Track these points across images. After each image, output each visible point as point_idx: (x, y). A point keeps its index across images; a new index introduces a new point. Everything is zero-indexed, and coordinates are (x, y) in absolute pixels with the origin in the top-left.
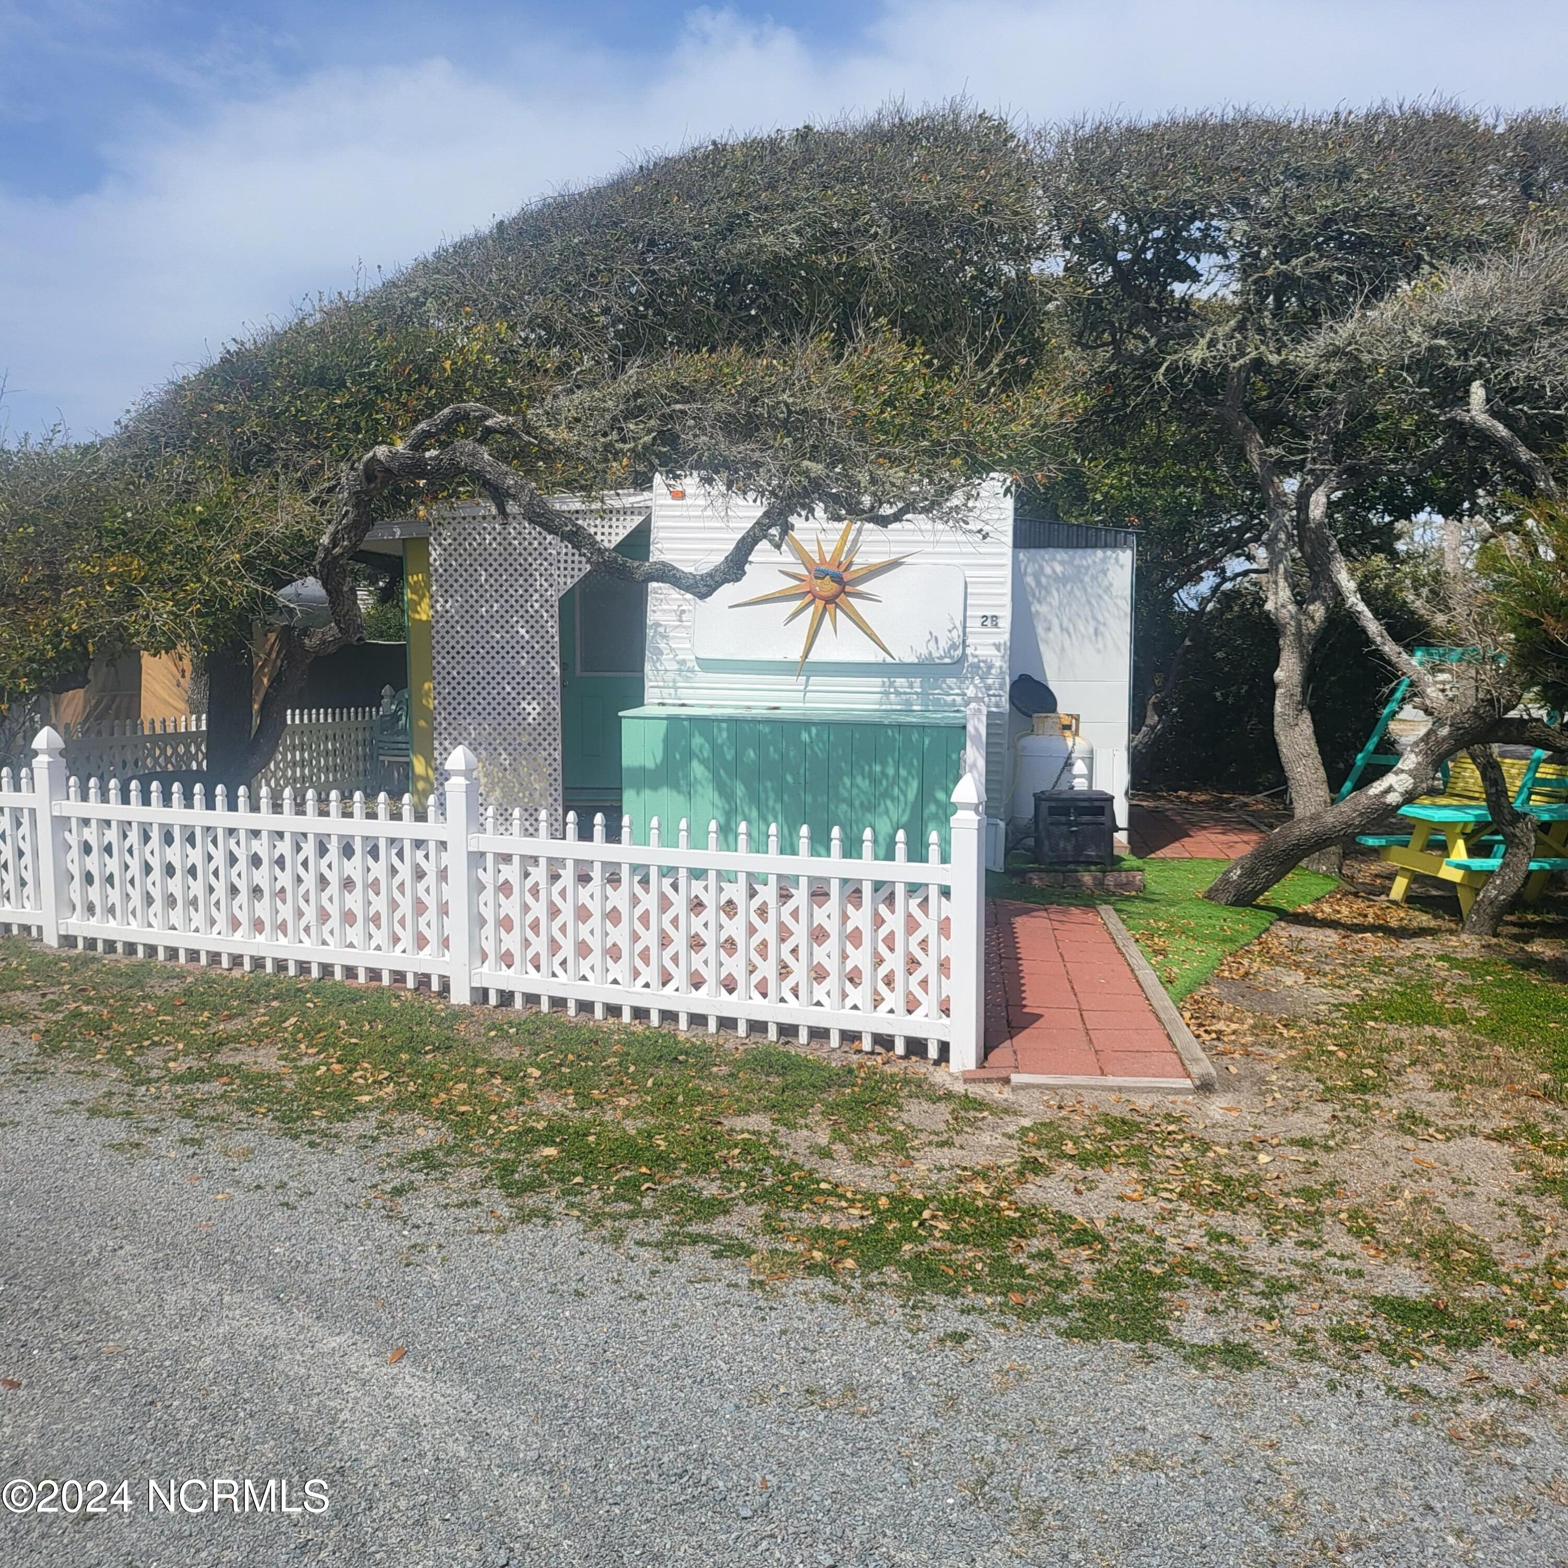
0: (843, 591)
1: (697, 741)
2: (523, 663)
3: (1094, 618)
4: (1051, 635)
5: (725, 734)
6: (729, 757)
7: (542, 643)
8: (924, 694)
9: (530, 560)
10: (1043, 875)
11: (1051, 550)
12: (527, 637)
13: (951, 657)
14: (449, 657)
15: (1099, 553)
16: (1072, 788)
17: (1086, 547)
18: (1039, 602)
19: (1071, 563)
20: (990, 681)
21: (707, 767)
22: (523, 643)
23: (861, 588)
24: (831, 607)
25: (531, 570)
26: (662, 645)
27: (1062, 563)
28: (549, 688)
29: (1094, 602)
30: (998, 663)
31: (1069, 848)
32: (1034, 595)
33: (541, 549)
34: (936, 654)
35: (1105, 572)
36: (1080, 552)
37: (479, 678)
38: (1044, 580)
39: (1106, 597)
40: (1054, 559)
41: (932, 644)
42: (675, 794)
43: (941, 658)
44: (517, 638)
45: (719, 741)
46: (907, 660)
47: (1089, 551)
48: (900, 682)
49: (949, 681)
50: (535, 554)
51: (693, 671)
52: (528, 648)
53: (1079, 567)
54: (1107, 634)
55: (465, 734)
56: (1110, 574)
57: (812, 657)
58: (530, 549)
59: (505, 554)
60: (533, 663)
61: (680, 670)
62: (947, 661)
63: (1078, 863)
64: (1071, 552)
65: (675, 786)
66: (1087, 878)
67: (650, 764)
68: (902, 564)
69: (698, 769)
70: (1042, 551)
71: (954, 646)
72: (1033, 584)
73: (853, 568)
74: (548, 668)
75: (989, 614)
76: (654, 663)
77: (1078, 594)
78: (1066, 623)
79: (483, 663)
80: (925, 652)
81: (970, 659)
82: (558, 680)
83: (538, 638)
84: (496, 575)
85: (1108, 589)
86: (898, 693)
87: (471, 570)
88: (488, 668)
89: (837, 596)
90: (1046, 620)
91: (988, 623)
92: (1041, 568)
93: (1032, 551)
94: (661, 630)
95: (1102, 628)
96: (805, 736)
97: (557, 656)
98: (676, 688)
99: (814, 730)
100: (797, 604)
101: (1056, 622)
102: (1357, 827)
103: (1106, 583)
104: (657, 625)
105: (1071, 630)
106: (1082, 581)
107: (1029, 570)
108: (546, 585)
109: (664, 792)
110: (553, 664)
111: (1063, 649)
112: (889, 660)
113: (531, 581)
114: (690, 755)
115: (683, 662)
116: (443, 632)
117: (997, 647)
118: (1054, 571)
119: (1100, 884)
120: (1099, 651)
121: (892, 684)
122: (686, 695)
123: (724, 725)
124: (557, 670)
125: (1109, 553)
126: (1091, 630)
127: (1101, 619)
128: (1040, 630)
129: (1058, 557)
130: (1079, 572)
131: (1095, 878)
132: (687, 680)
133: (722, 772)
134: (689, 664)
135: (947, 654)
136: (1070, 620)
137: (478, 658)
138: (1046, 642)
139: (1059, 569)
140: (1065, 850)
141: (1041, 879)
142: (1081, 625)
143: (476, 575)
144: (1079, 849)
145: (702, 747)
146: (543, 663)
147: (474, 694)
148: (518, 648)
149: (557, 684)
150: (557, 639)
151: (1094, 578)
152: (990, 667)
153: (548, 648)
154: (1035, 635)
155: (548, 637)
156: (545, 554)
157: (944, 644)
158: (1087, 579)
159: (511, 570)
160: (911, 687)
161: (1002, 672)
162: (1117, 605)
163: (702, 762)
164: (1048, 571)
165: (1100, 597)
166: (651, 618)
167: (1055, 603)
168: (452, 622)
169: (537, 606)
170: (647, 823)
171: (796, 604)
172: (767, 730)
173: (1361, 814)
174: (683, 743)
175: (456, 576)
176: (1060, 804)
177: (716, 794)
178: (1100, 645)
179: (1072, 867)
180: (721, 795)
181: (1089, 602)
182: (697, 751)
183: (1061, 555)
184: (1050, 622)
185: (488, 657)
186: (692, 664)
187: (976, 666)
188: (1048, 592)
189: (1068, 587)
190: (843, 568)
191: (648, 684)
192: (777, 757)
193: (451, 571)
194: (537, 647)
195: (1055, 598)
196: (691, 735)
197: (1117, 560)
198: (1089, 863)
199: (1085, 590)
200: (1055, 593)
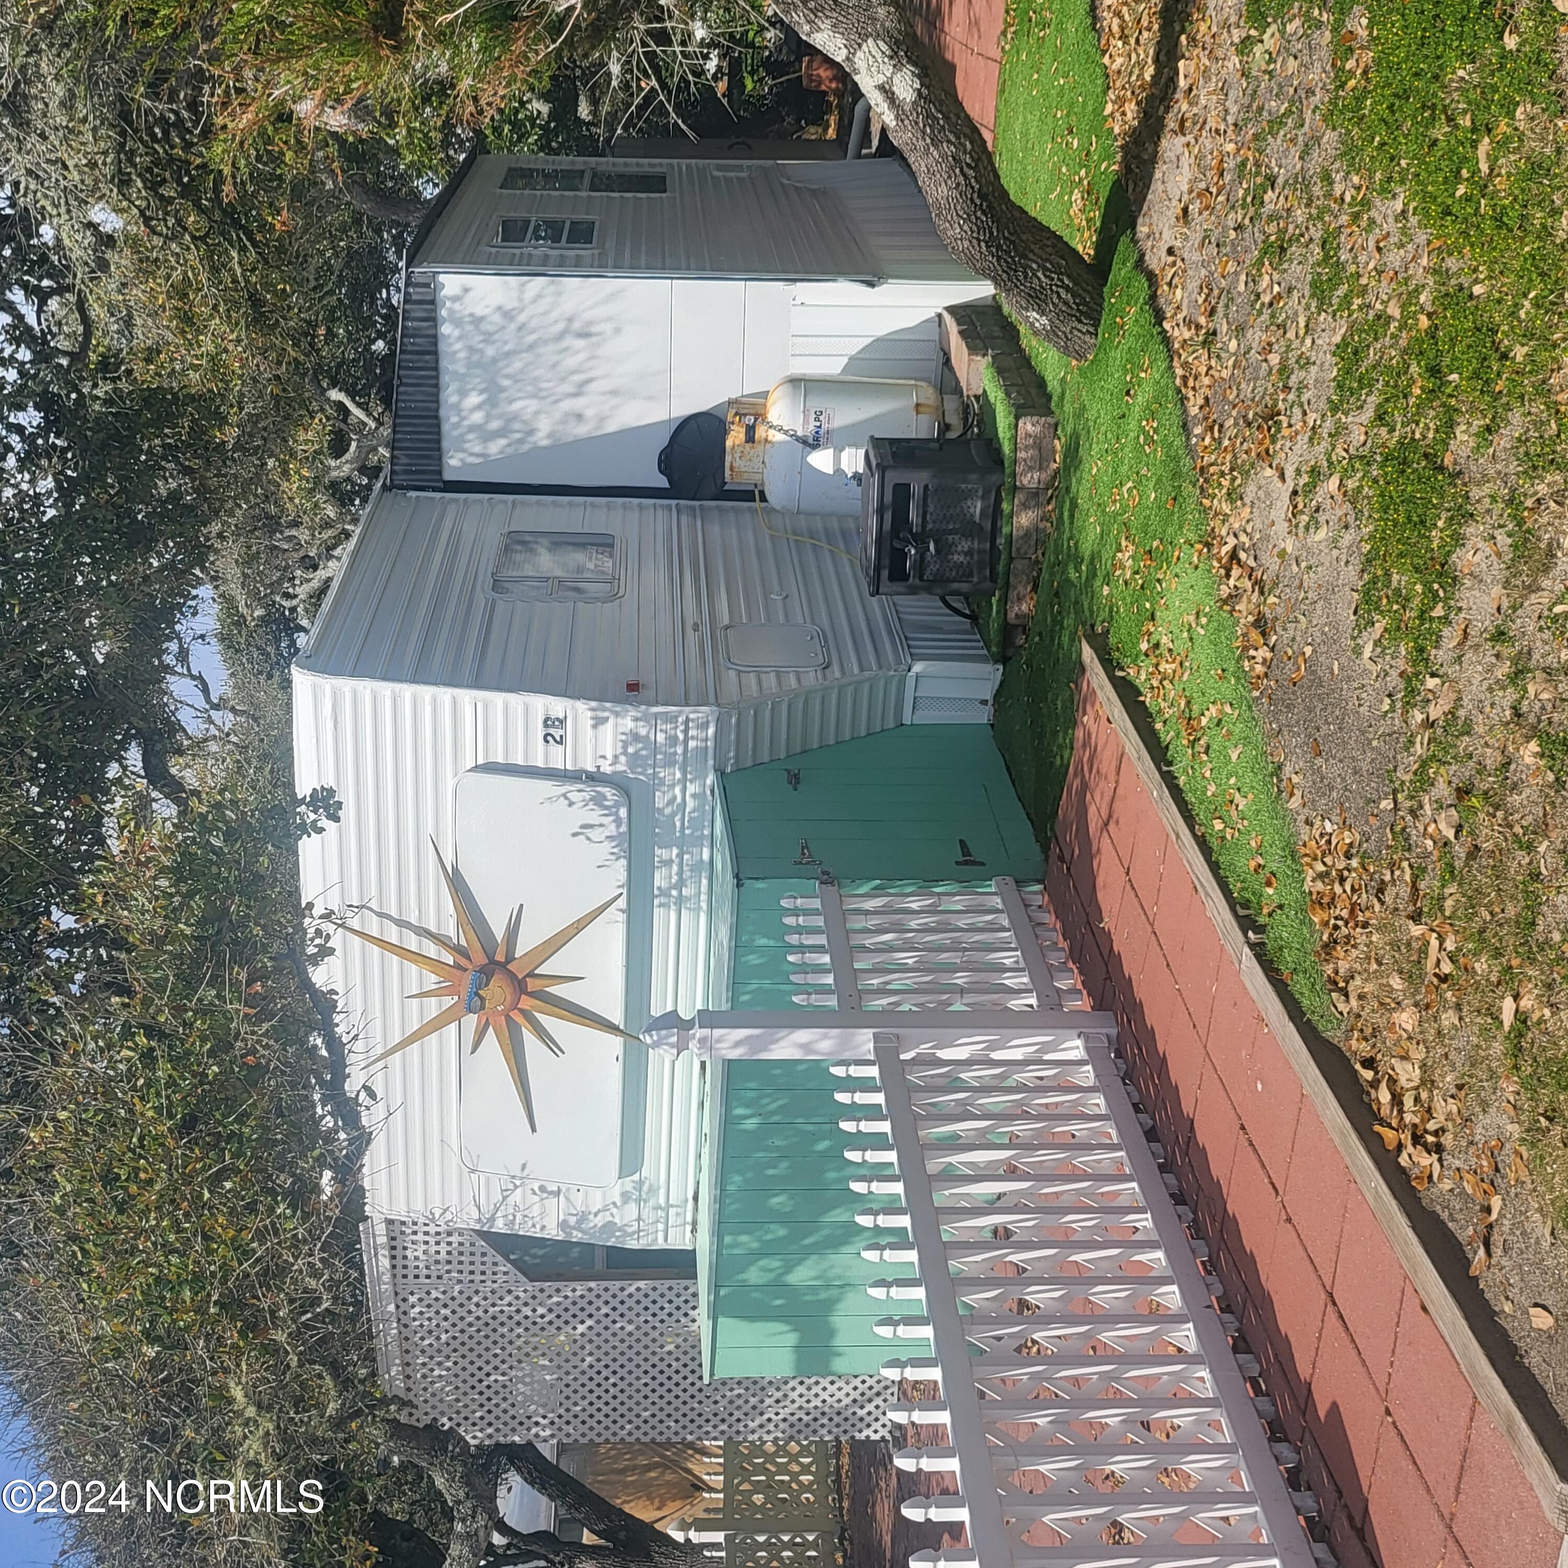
0: (503, 965)
1: (754, 1275)
2: (630, 1328)
3: (560, 337)
4: (589, 413)
5: (744, 1238)
6: (782, 1232)
7: (599, 1303)
8: (683, 844)
9: (470, 1319)
10: (1013, 595)
11: (443, 412)
12: (589, 1322)
13: (617, 805)
14: (621, 1422)
15: (446, 329)
16: (857, 477)
17: (435, 353)
18: (532, 432)
19: (461, 377)
20: (661, 737)
21: (799, 1263)
22: (599, 1328)
23: (499, 933)
24: (532, 985)
25: (486, 1318)
26: (599, 1221)
27: (463, 393)
28: (670, 1295)
29: (532, 338)
30: (628, 724)
31: (965, 545)
32: (521, 441)
33: (454, 1305)
34: (612, 830)
35: (477, 321)
36: (444, 363)
37: (654, 1385)
38: (495, 425)
39: (522, 318)
40: (457, 408)
41: (595, 834)
42: (841, 1306)
43: (619, 822)
44: (591, 1335)
45: (755, 1245)
46: (622, 876)
47: (442, 347)
48: (660, 879)
49: (659, 803)
50: (461, 1312)
51: (641, 1183)
52: (607, 1322)
53: (470, 365)
54: (588, 315)
55: (740, 1402)
56: (479, 311)
57: (617, 1018)
58: (454, 1319)
59: (463, 1350)
60: (630, 1315)
61: (638, 1201)
62: (623, 812)
63: (995, 531)
64: (445, 378)
65: (829, 1305)
66: (1025, 519)
67: (792, 1338)
68: (455, 870)
69: (802, 1275)
70: (445, 428)
71: (598, 800)
72: (502, 442)
73: (463, 942)
74: (639, 1296)
75: (540, 732)
76: (626, 1234)
77: (518, 365)
78: (567, 388)
79: (630, 1379)
80: (607, 847)
81: (620, 768)
82: (657, 1283)
83: (591, 1309)
84: (497, 1362)
85: (508, 315)
86: (681, 884)
87: (488, 1393)
88: (639, 1372)
89: (512, 975)
90: (564, 421)
91: (557, 733)
92: (472, 429)
93: (445, 444)
94: (572, 1220)
95: (577, 325)
96: (751, 1124)
97: (618, 1284)
98: (669, 1205)
99: (739, 1111)
100: (528, 1037)
101: (567, 405)
102: (960, 146)
103: (497, 318)
104: (563, 1225)
105: (577, 378)
106: (495, 360)
107: (477, 449)
108: (508, 1299)
109: (837, 1321)
110: (632, 1289)
111: (614, 393)
112: (622, 903)
113: (503, 1318)
114: (778, 1286)
115: (625, 1196)
116: (584, 1428)
117: (598, 722)
118: (479, 407)
119: (1034, 496)
120: (617, 331)
121: (665, 893)
122: (682, 1189)
123: (728, 1239)
124: (641, 1284)
125: (444, 313)
126: (580, 343)
127: (560, 326)
128: (582, 430)
129: (453, 399)
130: (478, 365)
131: (1025, 506)
132: (653, 1190)
133: (807, 1241)
134: (629, 1187)
135: (611, 811)
136: (563, 379)
137: (622, 1385)
138: (602, 419)
139: (474, 399)
140: (969, 553)
141: (1020, 599)
142: (571, 362)
143: (495, 1387)
144: (970, 529)
145: (764, 1269)
146: (630, 1302)
147: (677, 1391)
148: (607, 1335)
149: (663, 1285)
150: (592, 1284)
151: (488, 338)
152: (636, 737)
153: (607, 1296)
154: (589, 440)
155: (591, 1296)
156: (461, 1299)
157: (594, 816)
158: (490, 351)
159: (488, 1343)
160: (668, 863)
161: (645, 718)
162: (538, 297)
163: (789, 1269)
164: (477, 417)
165: (520, 328)
166: (553, 1232)
167: (532, 405)
168: (568, 1416)
169: (541, 1310)
170: (886, 1344)
171: (529, 1039)
172: (737, 1178)
173: (935, 142)
174: (756, 1295)
175: (497, 1412)
176: (886, 561)
177: (845, 1249)
178: (607, 327)
179: (1001, 541)
180: (845, 1243)
181: (531, 347)
182: (771, 1276)
183: (449, 395)
184: (567, 414)
185: (622, 1372)
186: (628, 1183)
187: (634, 760)
188: (515, 417)
189: (506, 383)
190: (464, 962)
191: (661, 1244)
192: (784, 1165)
193: (490, 1418)
194: (605, 1310)
195: (524, 406)
196: (744, 1285)
197: (455, 299)
198: (995, 513)
199: (508, 354)
200: (517, 406)
